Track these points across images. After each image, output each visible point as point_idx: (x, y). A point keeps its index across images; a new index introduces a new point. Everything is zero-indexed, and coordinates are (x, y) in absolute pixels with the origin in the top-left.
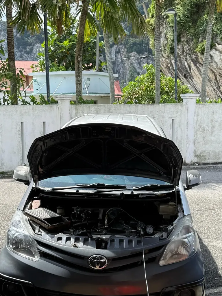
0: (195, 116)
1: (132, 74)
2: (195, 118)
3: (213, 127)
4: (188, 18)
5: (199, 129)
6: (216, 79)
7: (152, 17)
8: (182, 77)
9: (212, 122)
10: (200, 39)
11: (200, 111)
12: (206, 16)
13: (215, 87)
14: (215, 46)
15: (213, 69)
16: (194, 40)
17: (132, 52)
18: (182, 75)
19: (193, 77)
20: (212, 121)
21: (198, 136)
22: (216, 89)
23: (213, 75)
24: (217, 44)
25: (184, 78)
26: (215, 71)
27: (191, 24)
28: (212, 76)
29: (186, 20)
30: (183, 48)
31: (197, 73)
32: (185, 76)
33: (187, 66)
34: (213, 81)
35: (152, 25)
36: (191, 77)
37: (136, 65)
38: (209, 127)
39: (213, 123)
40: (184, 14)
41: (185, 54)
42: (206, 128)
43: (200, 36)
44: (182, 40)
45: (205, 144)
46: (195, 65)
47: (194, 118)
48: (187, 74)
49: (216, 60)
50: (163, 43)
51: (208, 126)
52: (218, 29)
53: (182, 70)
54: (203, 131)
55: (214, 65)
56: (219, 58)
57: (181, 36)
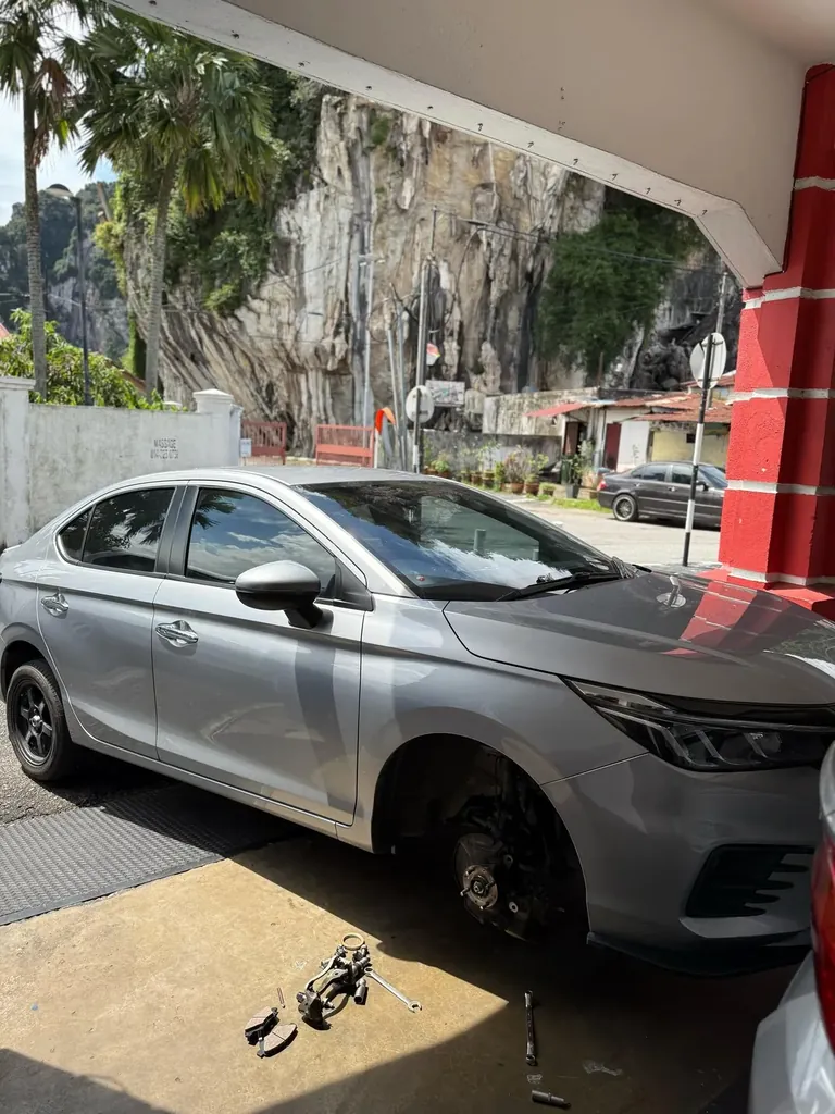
0: (26, 432)
1: (112, 348)
2: (27, 439)
3: (80, 462)
4: (191, 232)
5: (42, 464)
6: (253, 372)
7: (119, 218)
8: (187, 361)
9: (76, 452)
10: (217, 282)
11: (41, 422)
12: (227, 233)
13: (252, 389)
14: (246, 300)
15: (244, 349)
16: (205, 283)
17: (112, 298)
18: (187, 355)
19: (208, 362)
20: (76, 447)
21: (41, 483)
22: (255, 393)
23: (247, 362)
24: (251, 296)
25: (192, 364)
26: (249, 354)
27: (196, 246)
28: (244, 363)
29: (186, 236)
30: (184, 297)
31: (216, 355)
32: (192, 358)
33: (195, 338)
34: (248, 375)
35: (117, 237)
36: (206, 362)
37: (122, 327)
38: (68, 463)
39: (80, 453)
40: (181, 223)
41: (189, 311)
42: (61, 464)
43: (218, 275)
44: (183, 279)
45: (59, 501)
46: (211, 337)
47: (23, 439)
48: (197, 355)
49: (249, 330)
50: (143, 279)
51: (65, 459)
52: (251, 266)
53: (186, 345)
54: (54, 470)
55: (246, 340)
56: (255, 328)
57: (181, 270)
